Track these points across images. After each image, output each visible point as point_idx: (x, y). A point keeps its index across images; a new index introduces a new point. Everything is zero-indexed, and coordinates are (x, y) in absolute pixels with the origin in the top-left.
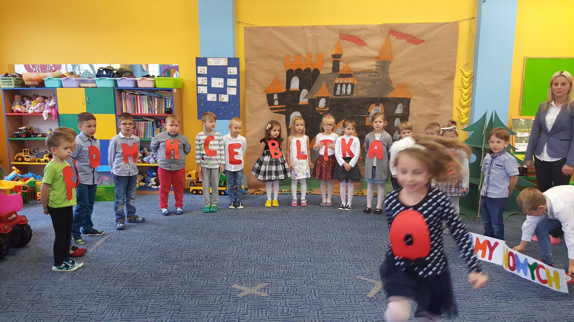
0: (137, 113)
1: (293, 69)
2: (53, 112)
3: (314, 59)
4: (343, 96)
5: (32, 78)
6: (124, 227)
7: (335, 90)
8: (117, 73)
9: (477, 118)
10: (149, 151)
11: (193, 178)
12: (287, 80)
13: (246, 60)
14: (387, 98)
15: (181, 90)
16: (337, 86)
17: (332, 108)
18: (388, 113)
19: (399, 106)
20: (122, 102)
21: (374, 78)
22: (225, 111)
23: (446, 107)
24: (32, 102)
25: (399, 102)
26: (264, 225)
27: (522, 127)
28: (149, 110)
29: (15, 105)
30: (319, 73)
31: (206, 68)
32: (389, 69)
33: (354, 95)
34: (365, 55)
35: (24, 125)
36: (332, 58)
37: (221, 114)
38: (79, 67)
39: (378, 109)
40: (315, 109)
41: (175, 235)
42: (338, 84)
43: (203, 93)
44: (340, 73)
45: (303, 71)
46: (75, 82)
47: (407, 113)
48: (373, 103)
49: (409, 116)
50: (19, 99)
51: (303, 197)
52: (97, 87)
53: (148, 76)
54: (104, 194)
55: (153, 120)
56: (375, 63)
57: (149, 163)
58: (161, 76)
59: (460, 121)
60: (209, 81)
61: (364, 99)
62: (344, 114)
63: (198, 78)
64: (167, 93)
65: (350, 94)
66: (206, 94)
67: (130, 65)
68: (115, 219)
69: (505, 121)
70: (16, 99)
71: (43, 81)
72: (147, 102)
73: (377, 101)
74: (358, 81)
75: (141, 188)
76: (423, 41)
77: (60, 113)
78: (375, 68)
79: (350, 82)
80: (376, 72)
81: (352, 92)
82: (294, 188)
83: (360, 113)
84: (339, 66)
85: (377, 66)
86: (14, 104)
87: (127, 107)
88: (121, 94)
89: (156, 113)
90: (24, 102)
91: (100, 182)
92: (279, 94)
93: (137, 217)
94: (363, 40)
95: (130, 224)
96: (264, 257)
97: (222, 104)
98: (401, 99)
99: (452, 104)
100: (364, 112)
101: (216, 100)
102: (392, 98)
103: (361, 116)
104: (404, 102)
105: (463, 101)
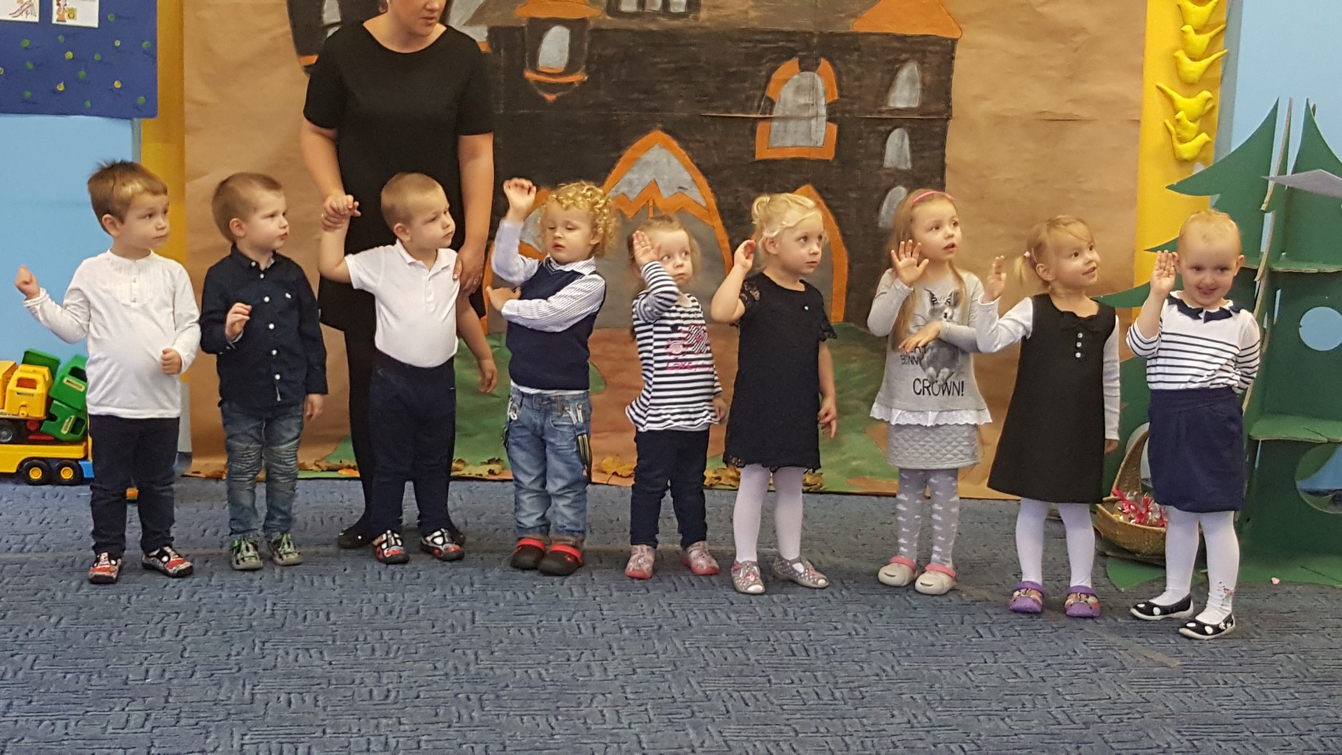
4: (653, 20)
14: (852, 34)
17: (602, 76)
18: (856, 107)
19: (904, 74)
22: (82, 74)
23: (1107, 85)
25: (904, 56)
26: (273, 615)
33: (703, 14)
37: (61, 87)
39: (813, 88)
40: (522, 75)
47: (942, 106)
48: (790, 54)
49: (951, 123)
61: (747, 35)
62: (653, 105)
65: (682, 10)
73: (804, 48)
81: (693, 2)
83: (728, 103)
92: (347, 1)
97: (66, 37)
98: (914, 39)
99: (1138, 70)
100: (748, 99)
101: (36, 19)
102: (872, 38)
103: (736, 113)
104: (925, 56)
105: (1186, 60)
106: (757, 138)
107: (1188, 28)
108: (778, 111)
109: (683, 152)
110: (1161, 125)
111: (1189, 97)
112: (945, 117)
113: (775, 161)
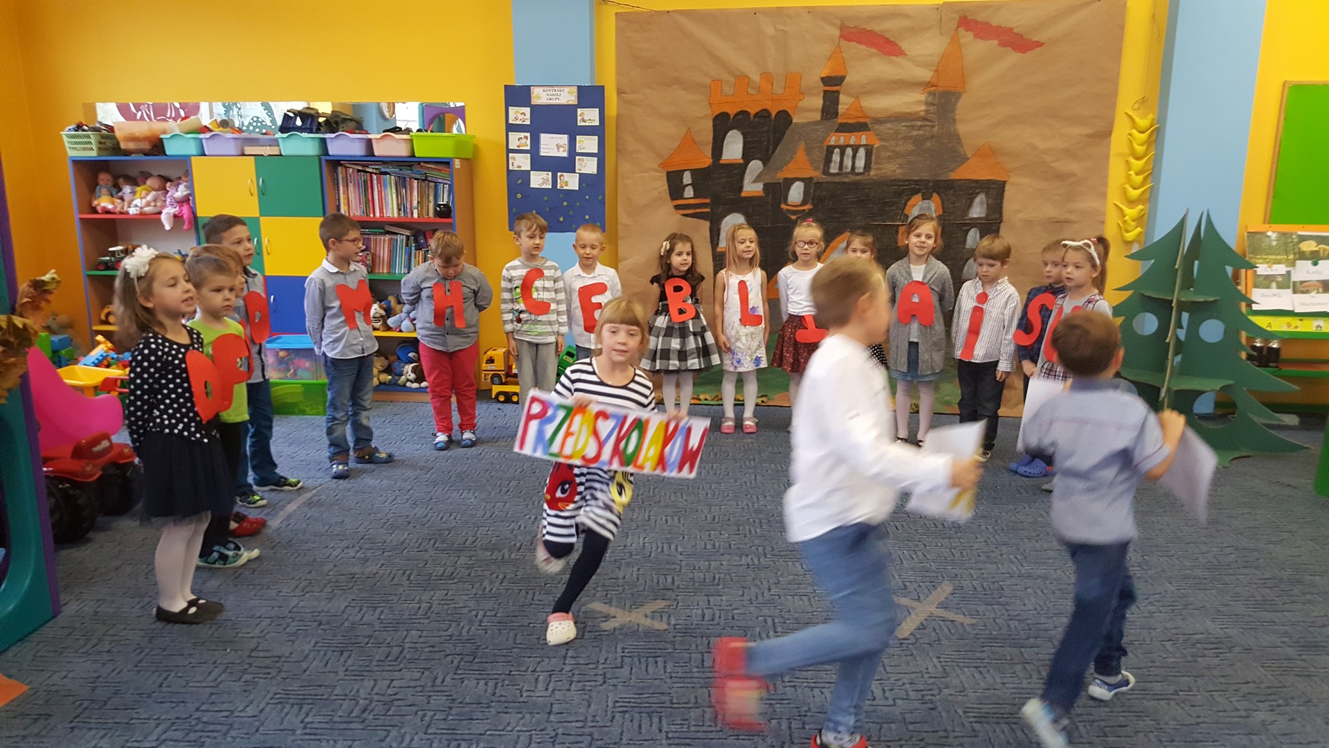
0: (372, 215)
1: (730, 113)
2: (184, 212)
3: (778, 89)
4: (847, 177)
5: (137, 134)
6: (347, 473)
7: (828, 160)
8: (327, 122)
9: (1162, 229)
10: (399, 302)
11: (499, 365)
12: (714, 138)
13: (620, 92)
14: (950, 180)
15: (471, 164)
16: (833, 152)
17: (820, 206)
18: (952, 217)
19: (978, 200)
20: (338, 190)
21: (921, 132)
22: (571, 213)
23: (1089, 203)
24: (138, 189)
25: (978, 191)
27: (1271, 250)
28: (399, 210)
29: (99, 197)
30: (791, 122)
31: (527, 110)
32: (957, 112)
33: (872, 173)
34: (899, 77)
35: (120, 242)
36: (822, 84)
37: (561, 219)
38: (239, 109)
39: (929, 208)
40: (780, 206)
41: (461, 491)
42: (834, 147)
43: (522, 169)
44: (840, 120)
45: (751, 116)
46: (232, 143)
47: (997, 216)
48: (915, 192)
49: (1002, 225)
50: (109, 183)
51: (748, 412)
52: (281, 155)
53: (396, 130)
54: (301, 399)
55: (407, 233)
56: (923, 97)
57: (401, 331)
58: (426, 131)
59: (1122, 236)
60: (535, 142)
61: (895, 182)
62: (848, 219)
63: (510, 133)
64: (440, 170)
65: (861, 171)
66: (529, 171)
67: (354, 105)
68: (328, 454)
69: (1231, 236)
70: (101, 183)
71: (161, 140)
72: (394, 191)
73: (925, 188)
74: (882, 139)
75: (383, 387)
76: (1039, 44)
77: (200, 213)
78: (923, 108)
79: (864, 142)
80: (925, 119)
81: (867, 166)
82: (728, 390)
83: (885, 217)
84: (838, 104)
85: (927, 103)
86: (98, 194)
87: (350, 203)
88: (336, 171)
89: (415, 215)
90: (120, 190)
91: (292, 371)
92: (694, 172)
93: (376, 450)
94: (897, 42)
95: (360, 466)
96: (660, 545)
97: (564, 194)
98: (983, 182)
99: (1103, 195)
100: (896, 215)
101: (550, 187)
102: (961, 182)
103: (888, 222)
104: (989, 190)
105: (1130, 189)
107: (1132, 172)
110: (1115, 223)
111: (1131, 208)
112: (999, 221)
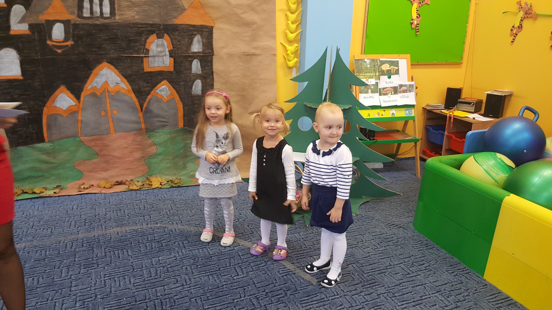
4: (98, 20)
7: (80, 7)
17: (80, 42)
18: (180, 52)
19: (196, 39)
23: (265, 43)
33: (117, 17)
39: (163, 45)
40: (46, 43)
48: (152, 32)
49: (214, 57)
61: (135, 25)
62: (103, 52)
65: (108, 16)
73: (158, 30)
81: (113, 13)
83: (131, 51)
98: (198, 27)
99: (274, 37)
100: (139, 49)
102: (183, 26)
103: (135, 54)
104: (202, 32)
105: (289, 33)
106: (144, 64)
107: (289, 22)
108: (151, 54)
109: (116, 70)
110: (282, 56)
111: (291, 46)
112: (211, 55)
113: (152, 72)
